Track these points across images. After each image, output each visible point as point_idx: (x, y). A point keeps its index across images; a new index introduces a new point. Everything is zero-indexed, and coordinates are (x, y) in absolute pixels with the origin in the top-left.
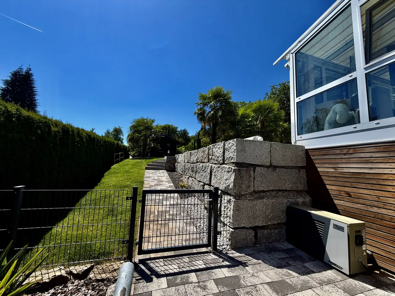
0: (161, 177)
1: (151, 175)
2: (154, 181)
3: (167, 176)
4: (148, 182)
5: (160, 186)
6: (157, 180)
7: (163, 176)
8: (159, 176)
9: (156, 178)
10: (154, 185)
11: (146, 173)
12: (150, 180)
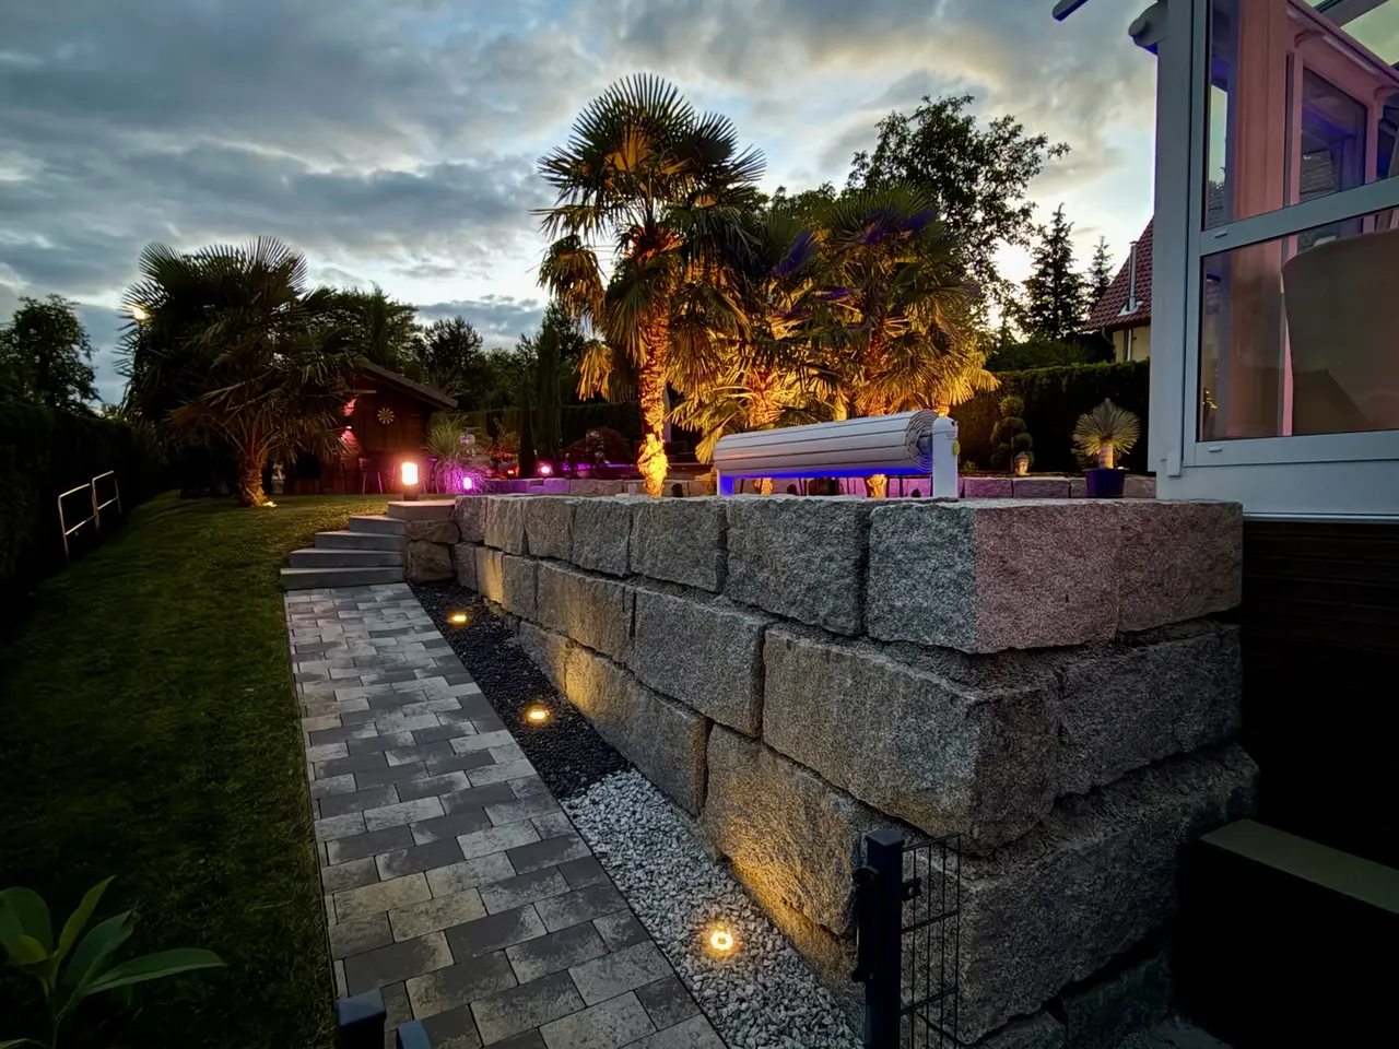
0: (391, 641)
1: (330, 632)
2: (353, 673)
3: (426, 629)
4: (325, 689)
5: (408, 708)
6: (372, 663)
7: (404, 631)
8: (381, 634)
9: (365, 650)
10: (366, 706)
11: (293, 620)
12: (337, 674)
